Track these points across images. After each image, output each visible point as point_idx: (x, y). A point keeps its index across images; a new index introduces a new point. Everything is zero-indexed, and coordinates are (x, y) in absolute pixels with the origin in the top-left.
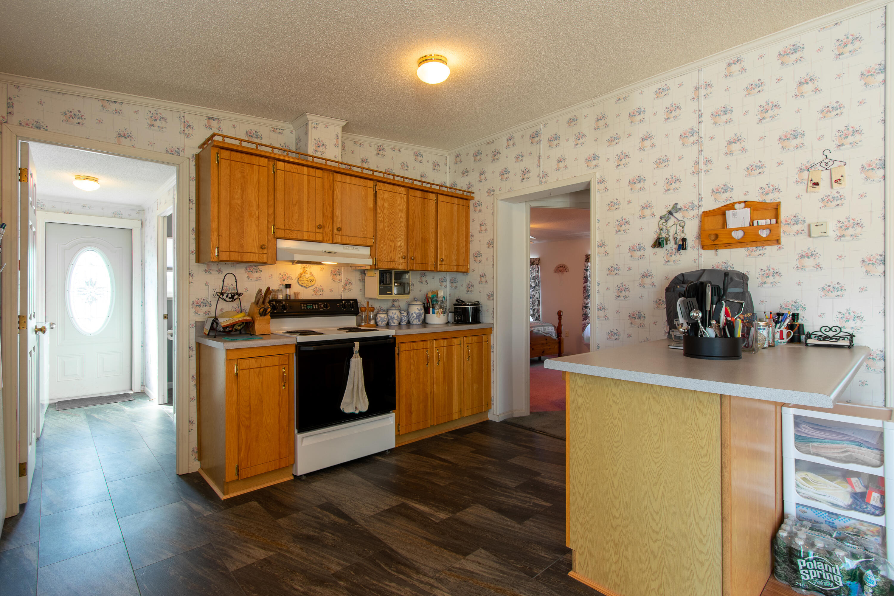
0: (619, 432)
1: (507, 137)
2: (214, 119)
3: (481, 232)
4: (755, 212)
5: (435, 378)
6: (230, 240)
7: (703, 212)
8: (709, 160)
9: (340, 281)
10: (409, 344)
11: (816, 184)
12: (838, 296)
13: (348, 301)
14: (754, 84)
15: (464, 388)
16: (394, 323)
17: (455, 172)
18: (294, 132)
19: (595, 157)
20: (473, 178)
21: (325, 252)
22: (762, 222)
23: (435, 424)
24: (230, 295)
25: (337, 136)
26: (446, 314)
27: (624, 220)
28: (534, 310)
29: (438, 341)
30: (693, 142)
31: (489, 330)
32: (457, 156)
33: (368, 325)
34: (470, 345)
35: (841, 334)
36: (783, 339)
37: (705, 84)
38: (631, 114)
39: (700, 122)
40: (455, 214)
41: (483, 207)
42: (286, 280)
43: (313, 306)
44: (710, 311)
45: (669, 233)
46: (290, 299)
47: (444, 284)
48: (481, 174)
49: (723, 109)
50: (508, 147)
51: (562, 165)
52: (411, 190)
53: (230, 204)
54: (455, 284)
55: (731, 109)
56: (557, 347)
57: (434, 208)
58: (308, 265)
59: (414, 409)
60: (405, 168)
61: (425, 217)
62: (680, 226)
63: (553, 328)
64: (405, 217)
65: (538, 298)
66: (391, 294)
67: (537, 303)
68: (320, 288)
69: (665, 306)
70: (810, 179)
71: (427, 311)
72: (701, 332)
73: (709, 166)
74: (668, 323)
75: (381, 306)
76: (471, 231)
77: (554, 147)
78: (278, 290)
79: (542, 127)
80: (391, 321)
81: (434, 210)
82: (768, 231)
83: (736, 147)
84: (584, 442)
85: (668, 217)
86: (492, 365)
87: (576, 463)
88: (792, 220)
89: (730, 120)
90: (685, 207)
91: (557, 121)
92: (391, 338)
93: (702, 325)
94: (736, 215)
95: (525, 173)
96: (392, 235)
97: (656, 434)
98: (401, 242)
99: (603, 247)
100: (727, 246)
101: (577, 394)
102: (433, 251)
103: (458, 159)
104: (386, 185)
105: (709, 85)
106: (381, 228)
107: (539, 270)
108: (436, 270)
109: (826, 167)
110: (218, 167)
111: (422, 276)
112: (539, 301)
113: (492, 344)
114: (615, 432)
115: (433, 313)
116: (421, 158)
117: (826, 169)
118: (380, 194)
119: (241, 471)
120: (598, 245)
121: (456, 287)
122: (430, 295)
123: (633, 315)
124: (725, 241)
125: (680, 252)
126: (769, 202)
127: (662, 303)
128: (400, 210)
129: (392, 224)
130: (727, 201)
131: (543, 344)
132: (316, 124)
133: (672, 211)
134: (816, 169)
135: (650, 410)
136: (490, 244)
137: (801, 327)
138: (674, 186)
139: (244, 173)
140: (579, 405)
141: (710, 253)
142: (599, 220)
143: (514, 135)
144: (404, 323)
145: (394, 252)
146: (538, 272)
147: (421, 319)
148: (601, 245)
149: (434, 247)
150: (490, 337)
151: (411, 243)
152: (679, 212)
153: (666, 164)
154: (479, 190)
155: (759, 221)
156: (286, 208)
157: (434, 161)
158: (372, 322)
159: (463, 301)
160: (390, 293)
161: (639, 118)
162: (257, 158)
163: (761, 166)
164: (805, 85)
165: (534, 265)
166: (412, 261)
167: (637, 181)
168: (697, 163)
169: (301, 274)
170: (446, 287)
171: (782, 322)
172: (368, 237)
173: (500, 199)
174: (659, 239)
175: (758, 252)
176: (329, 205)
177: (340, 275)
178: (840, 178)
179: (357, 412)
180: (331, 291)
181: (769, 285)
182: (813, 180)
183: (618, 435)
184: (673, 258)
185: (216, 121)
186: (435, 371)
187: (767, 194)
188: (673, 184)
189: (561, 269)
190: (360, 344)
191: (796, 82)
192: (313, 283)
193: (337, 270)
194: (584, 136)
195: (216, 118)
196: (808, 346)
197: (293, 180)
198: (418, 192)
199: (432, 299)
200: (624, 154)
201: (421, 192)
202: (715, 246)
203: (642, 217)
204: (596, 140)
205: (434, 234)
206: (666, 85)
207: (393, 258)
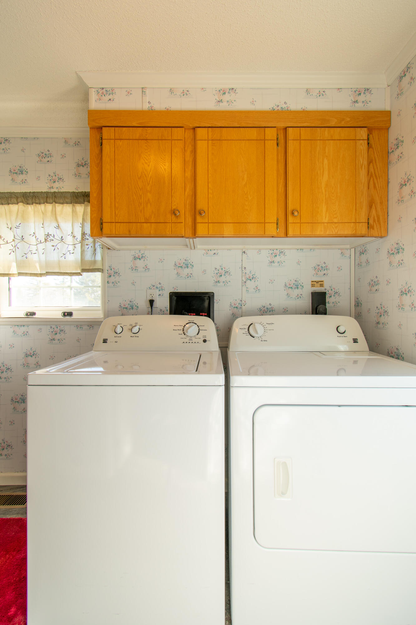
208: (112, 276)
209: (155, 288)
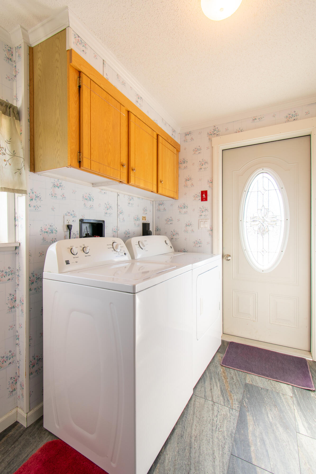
208: (34, 200)
209: (70, 214)
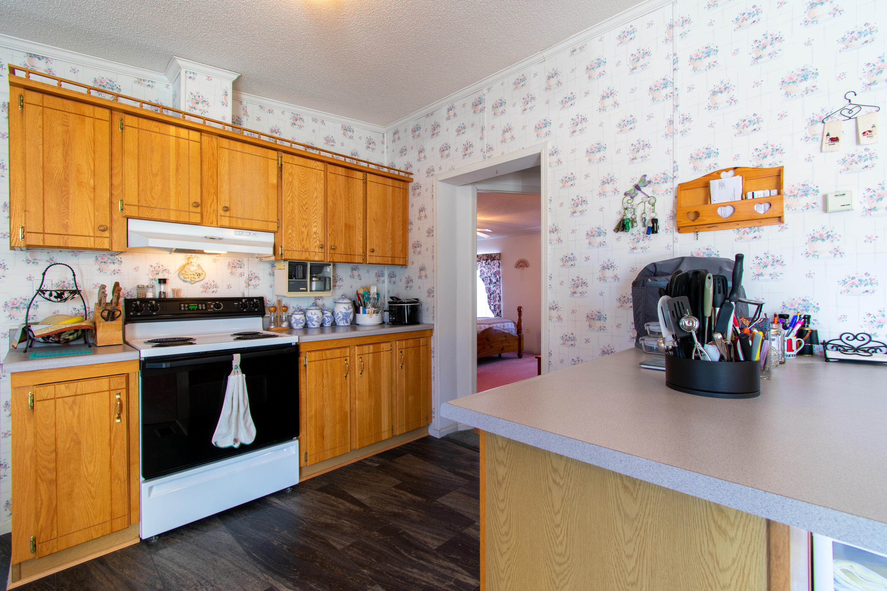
0: (563, 537)
1: (447, 107)
2: (39, 58)
3: (420, 218)
4: (748, 182)
5: (357, 392)
6: (44, 218)
7: (679, 185)
8: (687, 117)
9: (242, 275)
10: (320, 352)
11: (834, 140)
12: (867, 291)
13: (250, 299)
14: (746, 14)
15: (396, 400)
16: (314, 325)
17: (393, 151)
18: (171, 86)
19: (546, 124)
20: (412, 157)
21: (206, 237)
22: (759, 194)
23: (358, 448)
24: (55, 294)
25: (226, 92)
26: (379, 314)
27: (580, 199)
28: (495, 306)
29: (361, 347)
30: (666, 95)
31: (429, 332)
32: (395, 133)
33: (279, 328)
34: (404, 351)
35: (871, 344)
36: (793, 351)
37: (681, 20)
38: (589, 67)
39: (675, 69)
40: (390, 197)
41: (422, 190)
42: (160, 273)
43: (198, 307)
44: (710, 318)
45: (636, 213)
46: (165, 298)
47: (382, 279)
48: (420, 152)
49: (705, 50)
50: (448, 118)
51: (508, 135)
52: (331, 166)
53: (43, 167)
54: (393, 279)
55: (716, 49)
56: (516, 343)
57: (362, 188)
58: (194, 255)
59: (328, 431)
60: (331, 143)
61: (350, 199)
62: (649, 203)
63: (513, 324)
64: (323, 198)
65: (499, 294)
66: (306, 291)
67: (498, 299)
68: (213, 284)
69: (632, 304)
70: (825, 134)
71: (357, 310)
72: (696, 352)
73: (687, 125)
74: (635, 326)
75: (300, 305)
76: (409, 218)
77: (499, 114)
78: (148, 286)
79: (485, 91)
80: (309, 323)
81: (362, 191)
82: (767, 206)
83: (722, 98)
84: (507, 542)
85: (634, 193)
86: (432, 372)
87: (495, 575)
88: (799, 190)
89: (714, 64)
90: (656, 180)
91: (502, 84)
92: (294, 346)
93: (698, 340)
94: (724, 186)
95: (468, 147)
96: (304, 219)
97: (629, 557)
98: (317, 228)
99: (555, 233)
100: (712, 226)
101: (497, 460)
102: (361, 239)
103: (396, 136)
104: (295, 157)
105: (687, 21)
106: (288, 210)
107: (500, 265)
108: (364, 261)
109: (850, 115)
110: (23, 115)
111: (353, 269)
112: (500, 297)
113: (432, 348)
114: (558, 537)
115: (364, 312)
116: (351, 133)
117: (850, 118)
118: (287, 168)
119: (39, 546)
120: (550, 231)
121: (394, 283)
122: (361, 292)
123: (592, 316)
124: (709, 221)
125: (649, 236)
126: (767, 167)
127: (626, 300)
128: (316, 189)
129: (305, 206)
130: (710, 169)
131: (502, 341)
132: (194, 73)
133: (640, 185)
134: (835, 120)
135: (619, 509)
136: (430, 232)
137: (814, 334)
138: (641, 153)
139: (69, 126)
140: (500, 478)
141: (688, 237)
142: (551, 200)
143: (455, 104)
144: (327, 324)
145: (308, 240)
146: (499, 267)
147: (349, 320)
148: (554, 230)
149: (362, 236)
150: (431, 339)
151: (331, 230)
152: (648, 185)
153: (632, 126)
154: (419, 171)
155: (755, 193)
156: (141, 178)
157: (369, 138)
158: (285, 325)
159: (398, 299)
160: (305, 289)
161: (598, 71)
162: (91, 107)
163: (756, 120)
164: (819, 6)
165: (495, 260)
166: (332, 251)
167: (597, 150)
168: (671, 122)
169: (184, 266)
170: (383, 282)
171: (791, 328)
172: (271, 220)
173: (441, 179)
174: (624, 220)
175: (752, 235)
176: (211, 177)
177: (241, 267)
178: (870, 129)
179: (237, 446)
180: (229, 287)
181: (767, 277)
182: (830, 134)
183: (561, 543)
184: (641, 244)
185: (44, 61)
186: (357, 384)
187: (765, 157)
188: (641, 150)
189: (521, 264)
190: (241, 357)
191: (806, 4)
192: (202, 277)
193: (237, 262)
194: (533, 98)
195: (43, 57)
196: (829, 361)
197: (152, 141)
198: (340, 168)
199: (363, 296)
200: (580, 117)
201: (343, 169)
202: (695, 227)
203: (602, 194)
204: (547, 102)
205: (362, 220)
206: (631, 26)
207: (306, 247)
